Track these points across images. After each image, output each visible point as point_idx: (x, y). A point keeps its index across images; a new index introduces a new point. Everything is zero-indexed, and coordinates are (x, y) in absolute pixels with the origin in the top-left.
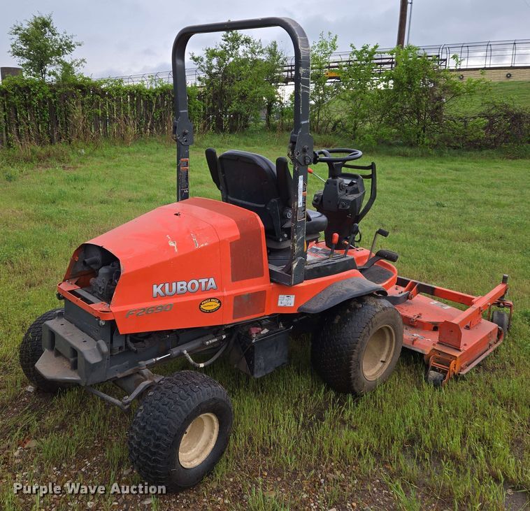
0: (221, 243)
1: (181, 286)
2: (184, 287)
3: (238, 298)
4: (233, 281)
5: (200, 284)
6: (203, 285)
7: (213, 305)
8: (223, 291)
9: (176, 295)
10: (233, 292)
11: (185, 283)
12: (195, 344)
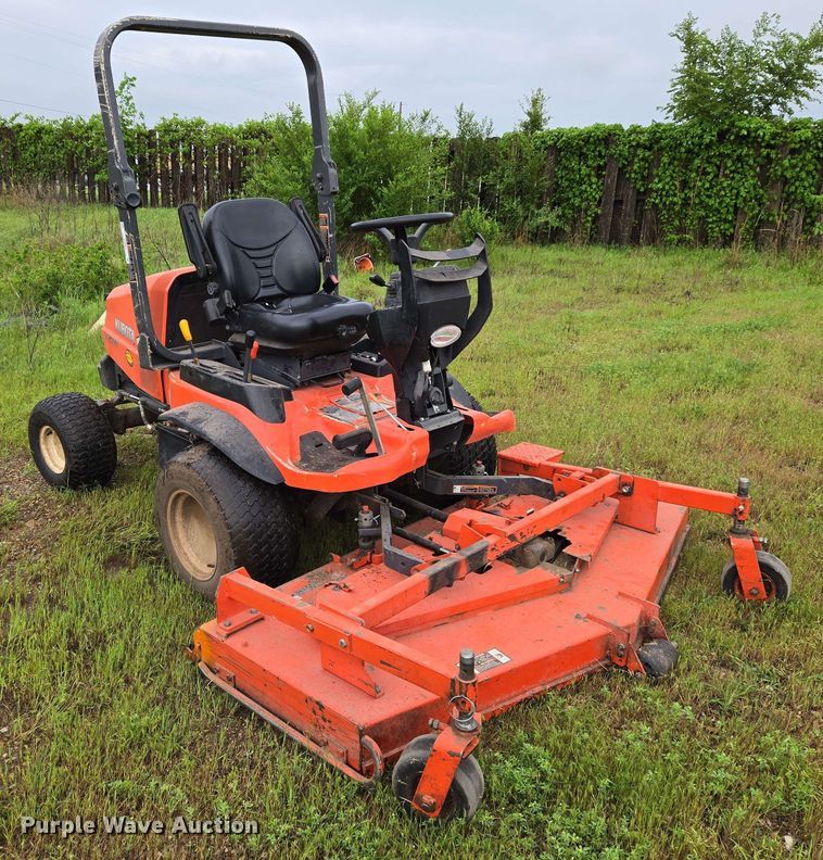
2: (124, 330)
7: (130, 358)
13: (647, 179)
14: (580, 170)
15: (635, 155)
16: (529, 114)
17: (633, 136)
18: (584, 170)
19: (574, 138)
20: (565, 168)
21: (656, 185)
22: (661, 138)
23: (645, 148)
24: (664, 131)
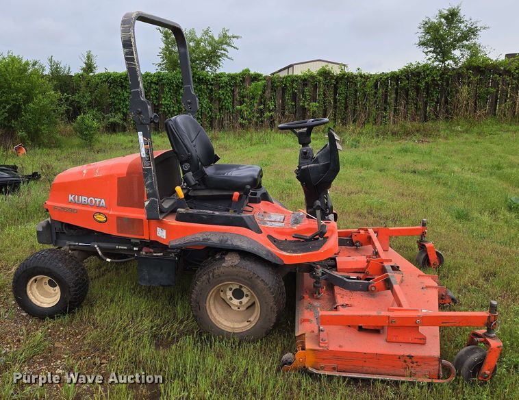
0: (112, 176)
1: (84, 199)
2: (86, 201)
3: (119, 218)
4: (118, 205)
5: (96, 201)
6: (98, 202)
7: (101, 218)
8: (110, 211)
9: (81, 204)
10: (116, 213)
11: (86, 198)
12: (104, 245)
13: (158, 99)
14: (123, 94)
15: (150, 87)
16: (86, 63)
17: (148, 78)
18: (126, 94)
19: (118, 77)
20: (114, 93)
21: (163, 102)
22: (162, 79)
23: (155, 83)
24: (163, 75)
